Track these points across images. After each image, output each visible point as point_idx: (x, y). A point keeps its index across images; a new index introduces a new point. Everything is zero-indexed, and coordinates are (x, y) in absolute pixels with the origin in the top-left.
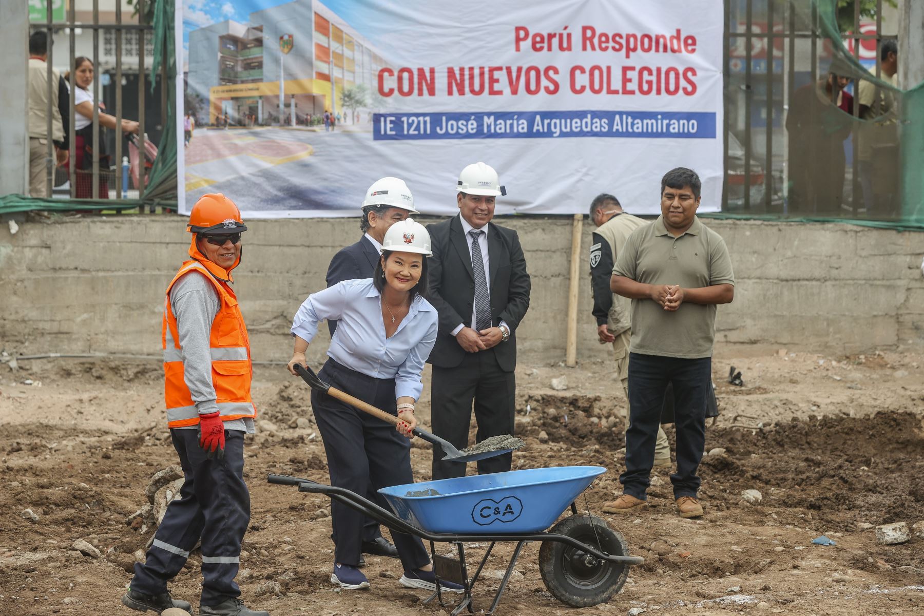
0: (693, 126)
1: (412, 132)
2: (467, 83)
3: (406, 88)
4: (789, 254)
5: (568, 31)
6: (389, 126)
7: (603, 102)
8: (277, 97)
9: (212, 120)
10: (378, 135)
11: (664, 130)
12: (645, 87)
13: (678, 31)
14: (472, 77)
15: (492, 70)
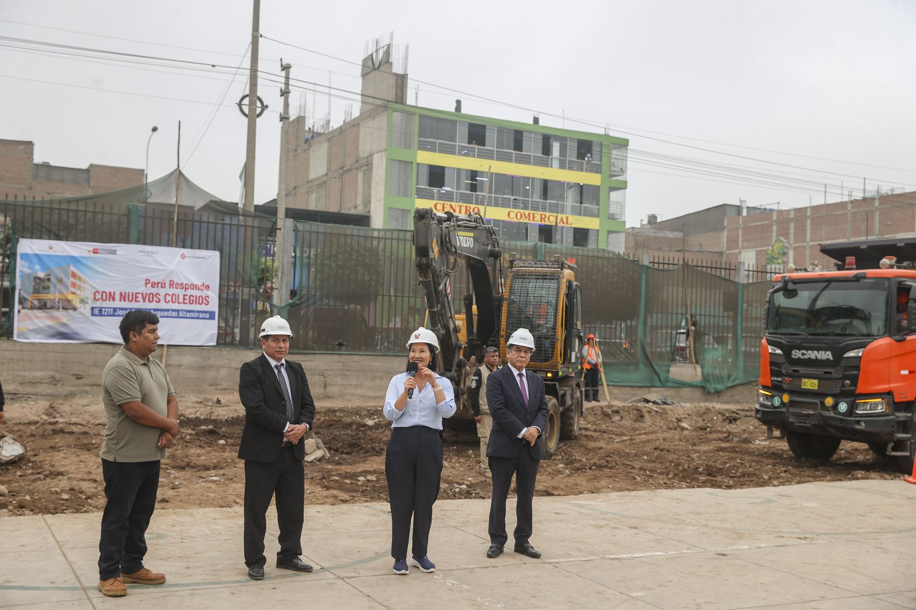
0: (207, 316)
1: (106, 314)
3: (104, 298)
4: (239, 360)
5: (164, 281)
6: (97, 311)
7: (176, 306)
8: (55, 299)
10: (93, 314)
11: (197, 317)
12: (191, 302)
13: (204, 284)
14: (129, 296)
15: (136, 294)
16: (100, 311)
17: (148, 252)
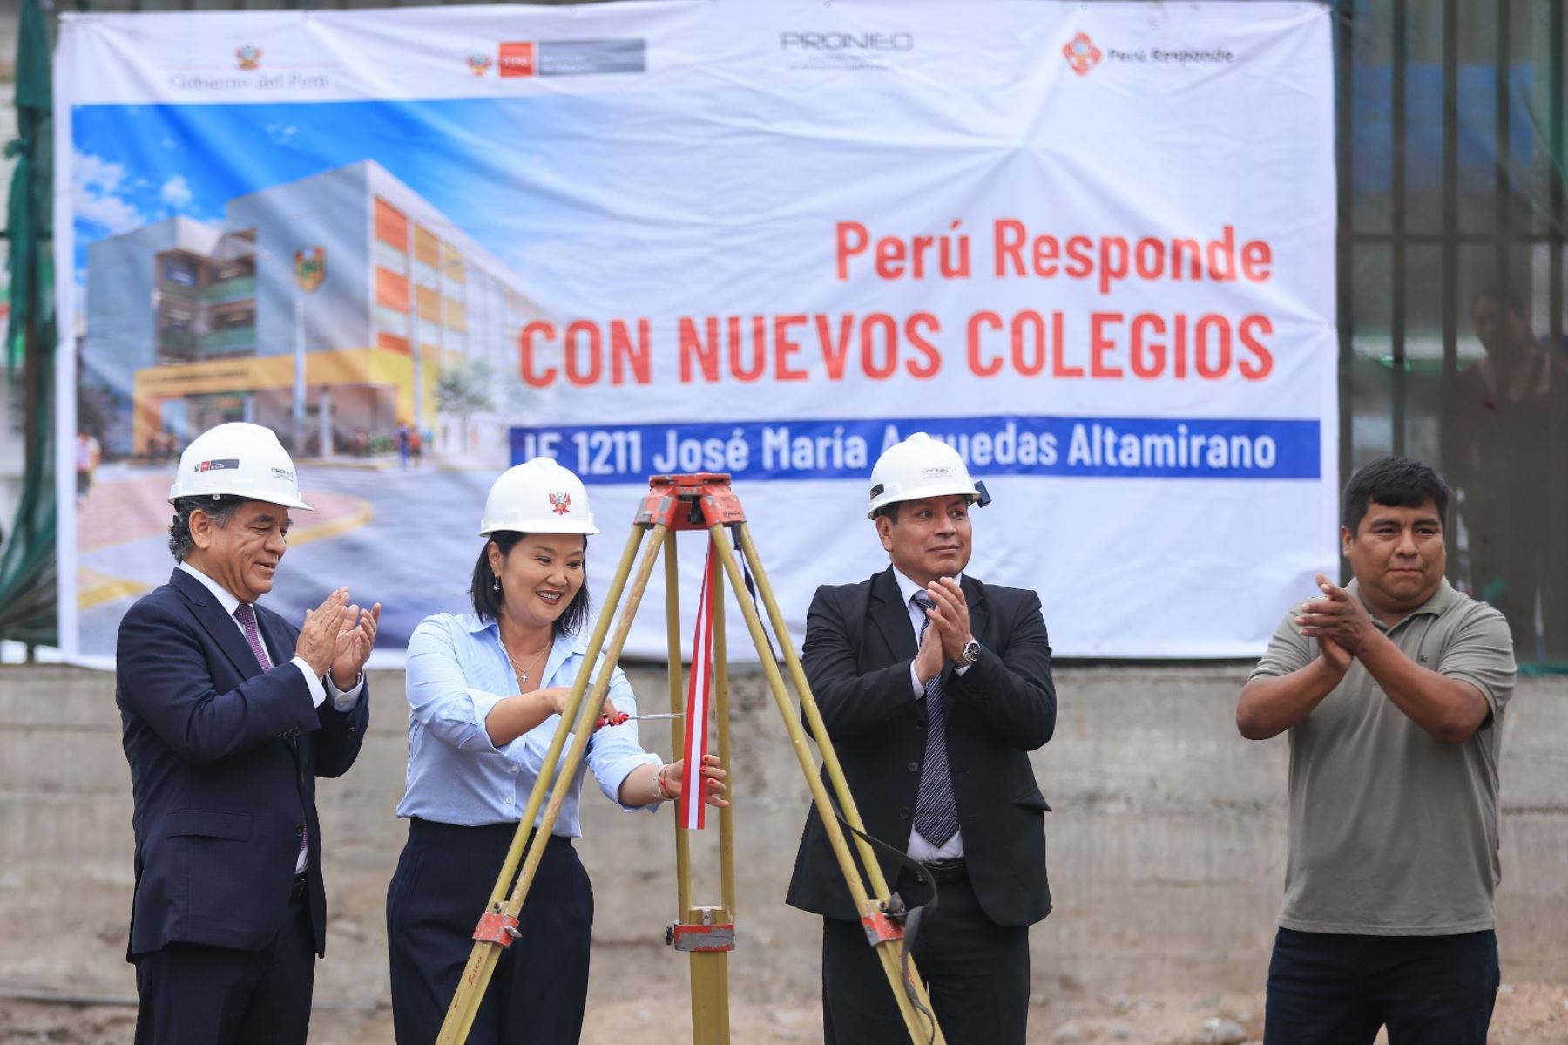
0: (1265, 451)
1: (598, 468)
2: (724, 353)
5: (962, 230)
8: (289, 391)
9: (138, 444)
11: (1195, 461)
12: (1148, 361)
13: (1229, 231)
14: (735, 341)
16: (564, 449)
17: (846, 40)
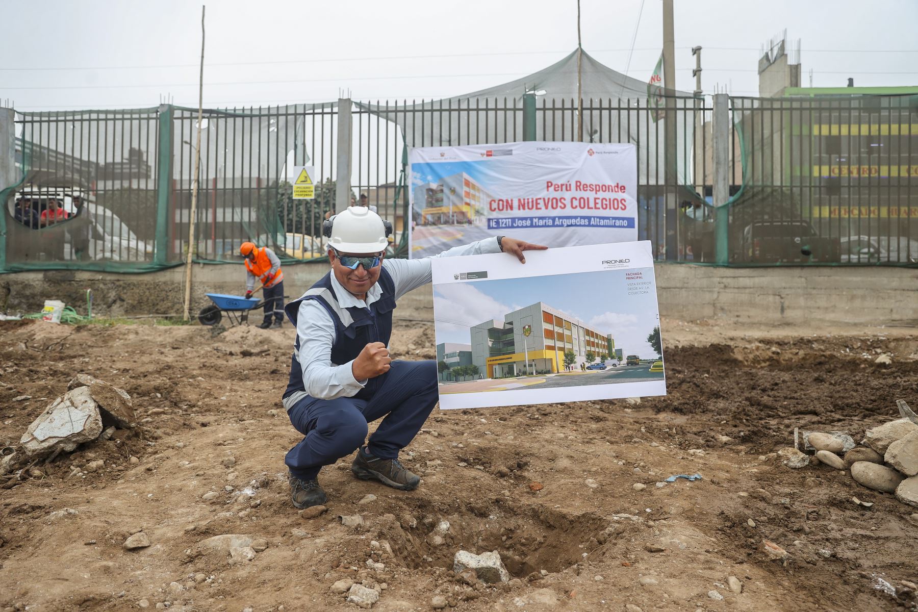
0: (625, 223)
1: (504, 225)
2: (526, 205)
4: (666, 277)
5: (569, 183)
6: (494, 223)
7: (586, 212)
9: (422, 222)
10: (489, 227)
11: (613, 225)
12: (604, 206)
13: (618, 184)
14: (528, 203)
15: (537, 200)
16: (497, 223)
17: (549, 149)
